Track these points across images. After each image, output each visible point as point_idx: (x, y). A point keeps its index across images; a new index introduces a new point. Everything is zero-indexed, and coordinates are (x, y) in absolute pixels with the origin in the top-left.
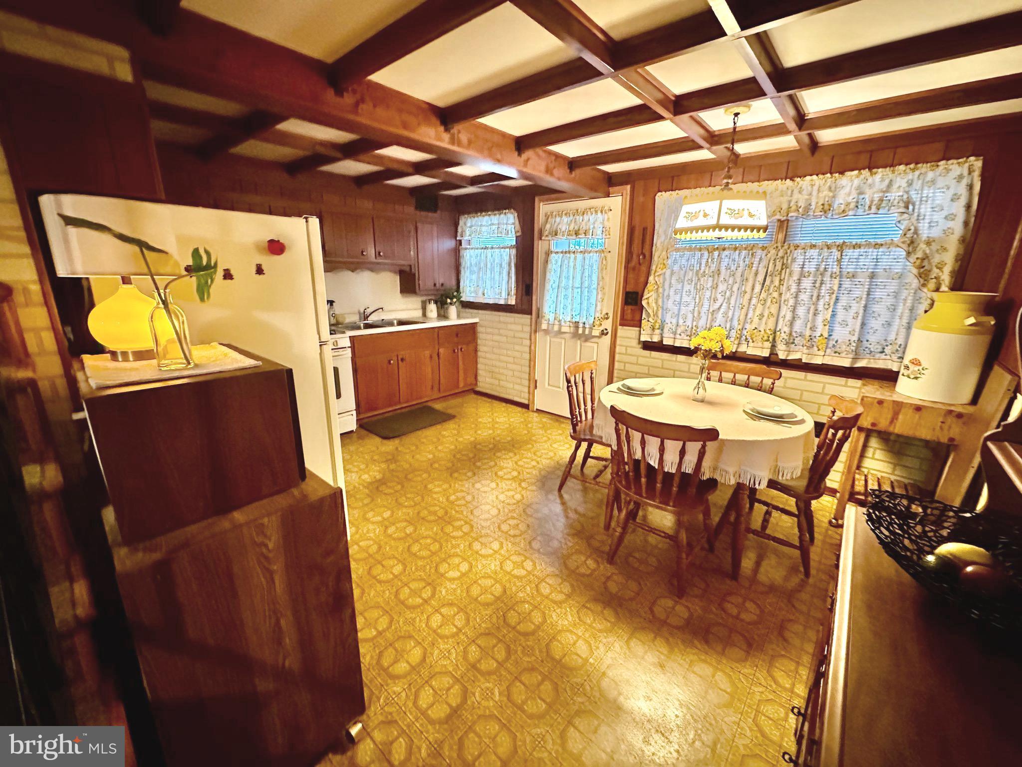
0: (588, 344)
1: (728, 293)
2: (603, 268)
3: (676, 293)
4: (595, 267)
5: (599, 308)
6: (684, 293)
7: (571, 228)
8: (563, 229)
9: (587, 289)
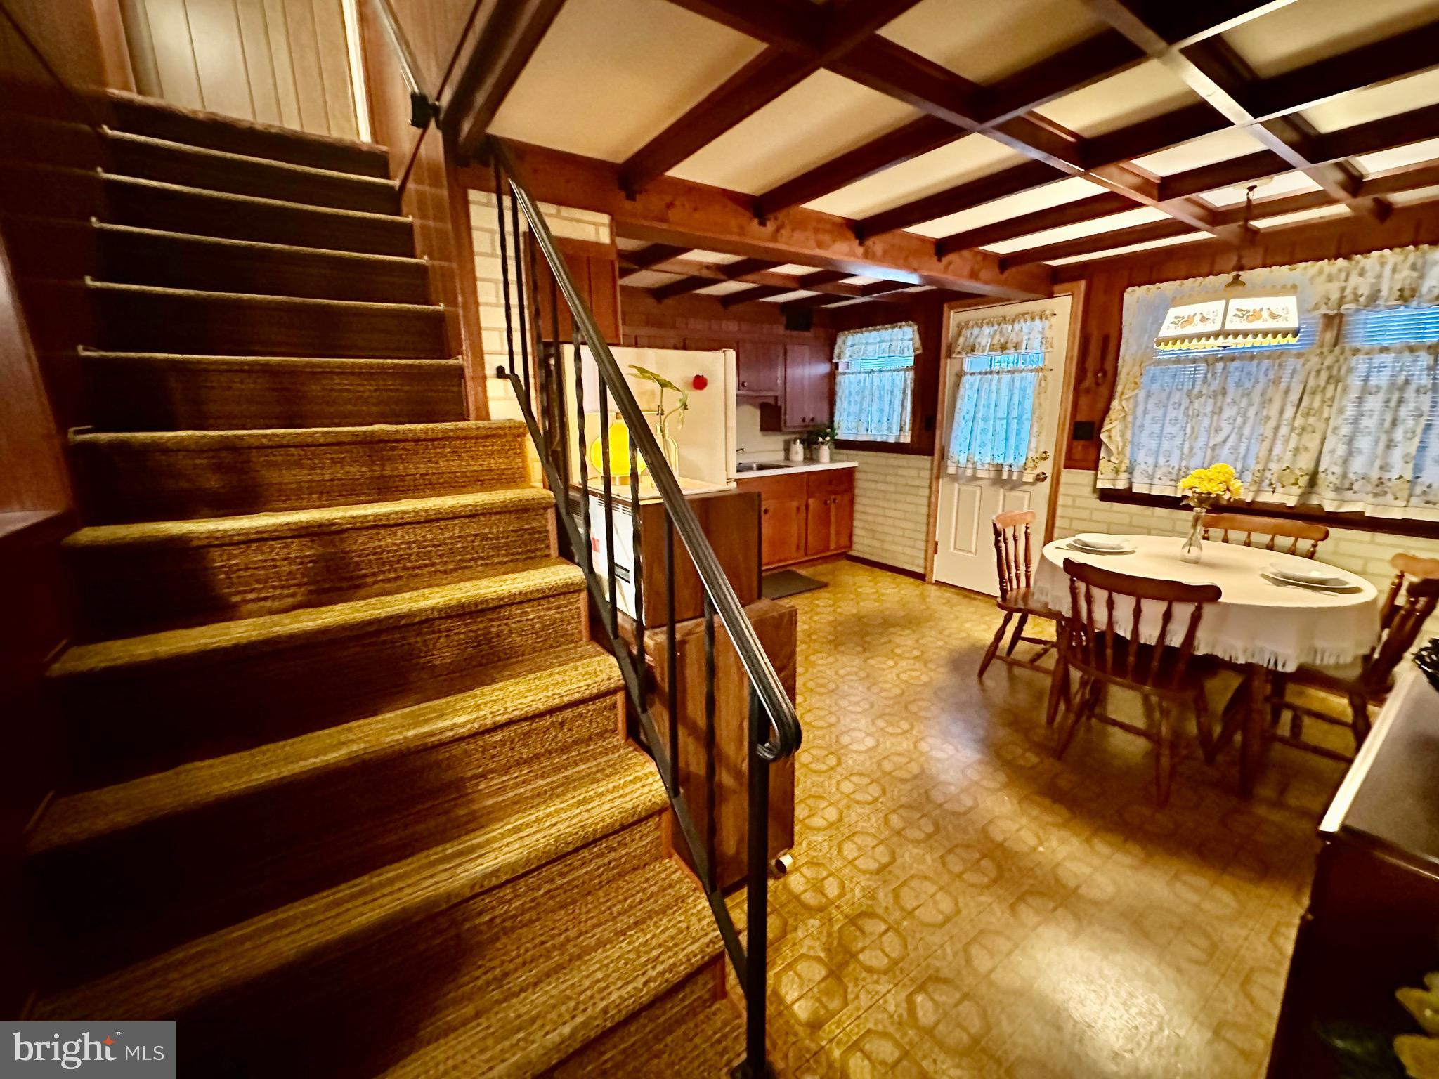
0: (1015, 494)
1: (1239, 420)
2: (1041, 390)
3: (1154, 421)
4: (1029, 391)
5: (1033, 445)
6: (1167, 421)
7: (995, 341)
8: (983, 343)
9: (1016, 421)
